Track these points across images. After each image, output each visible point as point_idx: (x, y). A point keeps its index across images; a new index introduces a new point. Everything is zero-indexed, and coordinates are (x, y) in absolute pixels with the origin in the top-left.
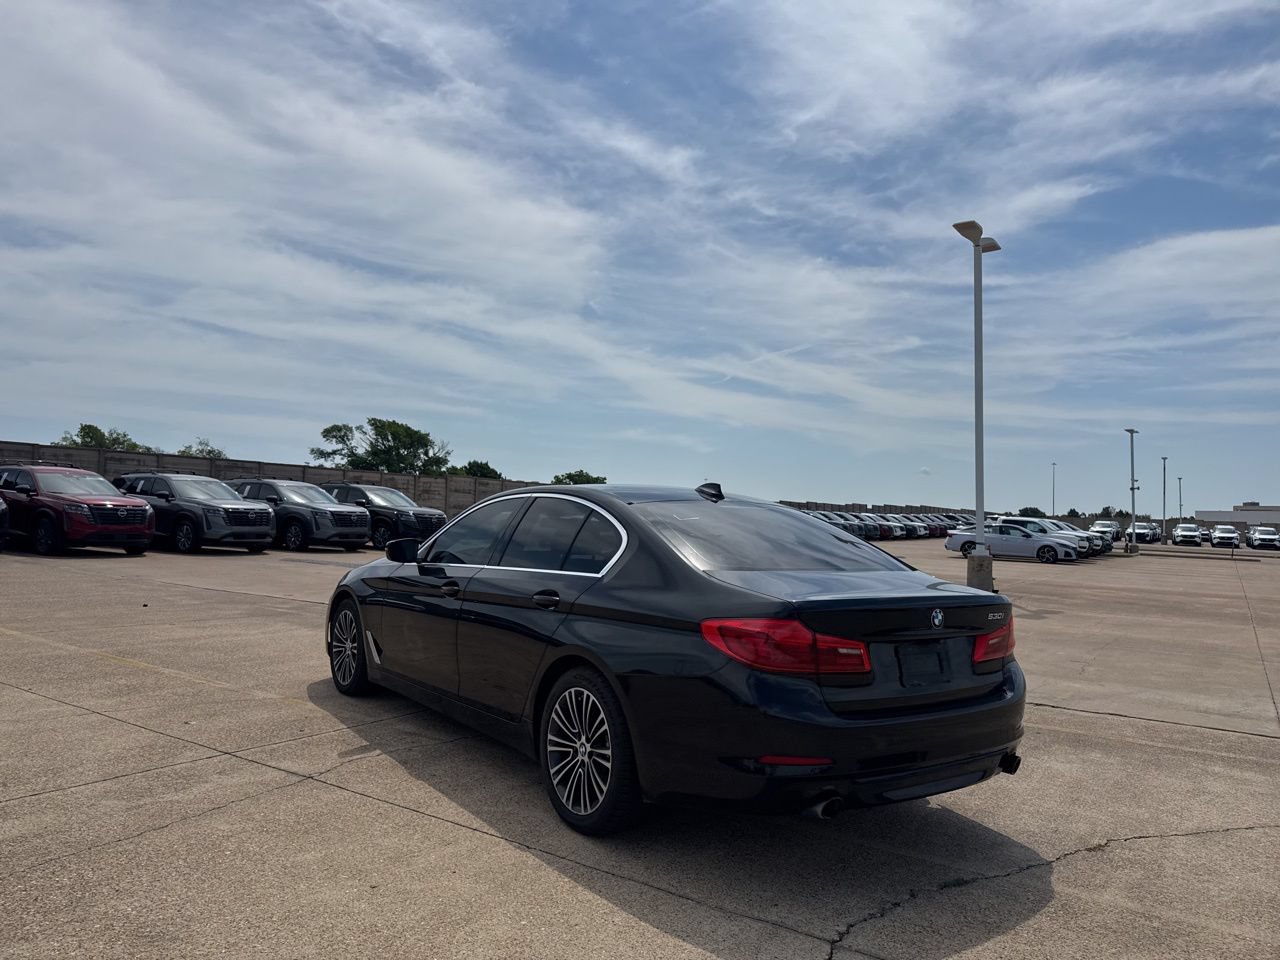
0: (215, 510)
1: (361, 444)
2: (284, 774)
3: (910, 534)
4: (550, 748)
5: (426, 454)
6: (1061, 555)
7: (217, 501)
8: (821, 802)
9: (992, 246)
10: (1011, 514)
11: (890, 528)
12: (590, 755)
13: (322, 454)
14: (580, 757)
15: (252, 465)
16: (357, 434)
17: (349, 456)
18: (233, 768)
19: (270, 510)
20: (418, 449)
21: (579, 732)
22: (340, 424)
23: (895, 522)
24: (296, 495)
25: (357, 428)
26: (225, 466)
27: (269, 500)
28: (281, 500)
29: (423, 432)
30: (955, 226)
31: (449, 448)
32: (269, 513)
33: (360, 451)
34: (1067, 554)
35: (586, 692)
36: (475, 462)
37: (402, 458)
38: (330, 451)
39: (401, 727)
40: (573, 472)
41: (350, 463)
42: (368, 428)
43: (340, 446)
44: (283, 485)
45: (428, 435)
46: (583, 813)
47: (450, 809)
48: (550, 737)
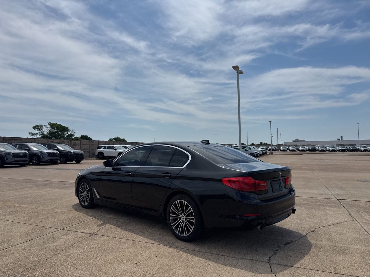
0: (9, 154)
1: (46, 131)
2: (85, 234)
4: (171, 218)
5: (67, 133)
7: (9, 151)
8: (259, 225)
9: (242, 73)
12: (186, 219)
13: (33, 134)
14: (182, 220)
15: (18, 139)
16: (44, 128)
17: (42, 135)
18: (67, 234)
19: (27, 153)
20: (65, 132)
21: (181, 213)
22: (39, 125)
24: (34, 148)
25: (44, 126)
26: (8, 139)
27: (26, 150)
28: (30, 149)
29: (66, 126)
30: (232, 67)
31: (75, 131)
32: (27, 154)
33: (46, 133)
34: (257, 155)
35: (183, 201)
36: (83, 135)
37: (59, 135)
38: (35, 133)
39: (110, 216)
40: (115, 137)
41: (42, 137)
42: (48, 126)
43: (39, 132)
44: (30, 145)
45: (68, 127)
46: (185, 235)
48: (171, 215)
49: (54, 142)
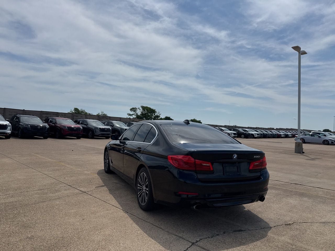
0: (97, 128)
1: (139, 112)
2: (79, 191)
3: (287, 136)
4: (138, 188)
5: (155, 115)
6: (330, 143)
7: (98, 126)
9: (304, 53)
10: (320, 131)
11: (280, 135)
12: (145, 190)
13: (130, 115)
14: (143, 190)
16: (138, 110)
17: (136, 115)
18: (69, 189)
19: (111, 128)
20: (153, 113)
21: (143, 184)
22: (134, 107)
23: (282, 133)
24: (118, 125)
25: (138, 108)
27: (111, 126)
28: (113, 126)
29: (154, 109)
30: (292, 48)
31: (160, 113)
33: (139, 114)
34: (332, 142)
35: (145, 174)
36: (167, 117)
37: (149, 116)
38: (132, 114)
40: (192, 119)
41: (137, 117)
42: (141, 108)
43: (134, 113)
44: (114, 122)
45: (155, 110)
46: (143, 205)
47: (114, 202)
48: (138, 185)
49: (135, 121)
